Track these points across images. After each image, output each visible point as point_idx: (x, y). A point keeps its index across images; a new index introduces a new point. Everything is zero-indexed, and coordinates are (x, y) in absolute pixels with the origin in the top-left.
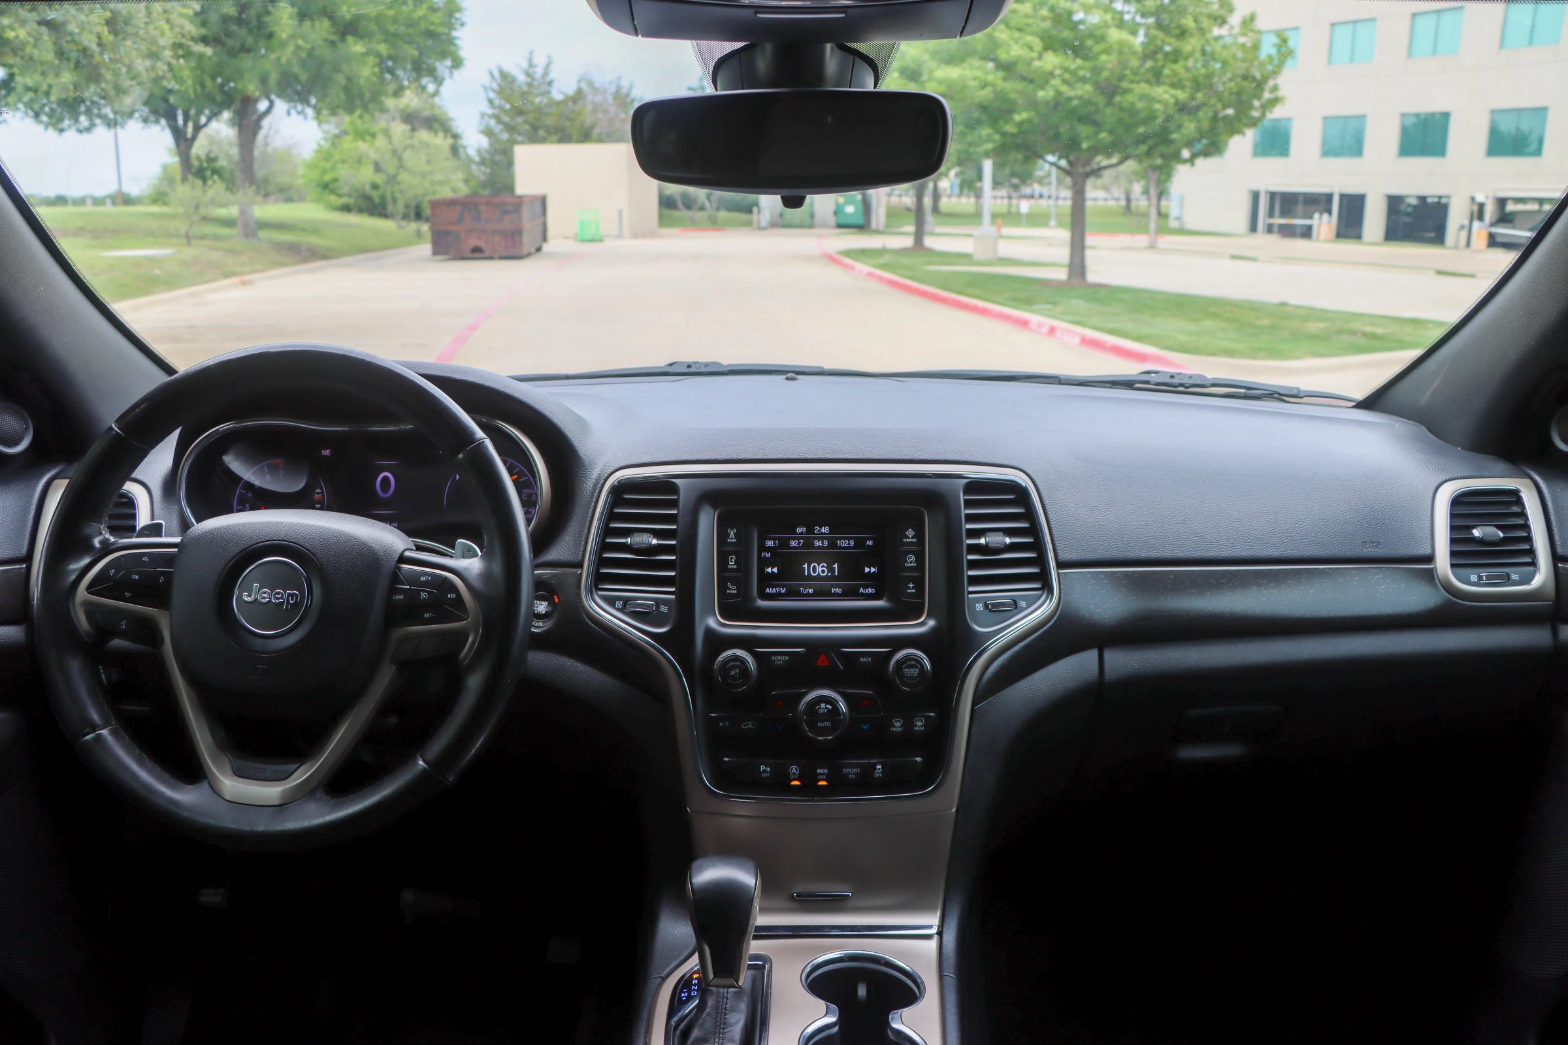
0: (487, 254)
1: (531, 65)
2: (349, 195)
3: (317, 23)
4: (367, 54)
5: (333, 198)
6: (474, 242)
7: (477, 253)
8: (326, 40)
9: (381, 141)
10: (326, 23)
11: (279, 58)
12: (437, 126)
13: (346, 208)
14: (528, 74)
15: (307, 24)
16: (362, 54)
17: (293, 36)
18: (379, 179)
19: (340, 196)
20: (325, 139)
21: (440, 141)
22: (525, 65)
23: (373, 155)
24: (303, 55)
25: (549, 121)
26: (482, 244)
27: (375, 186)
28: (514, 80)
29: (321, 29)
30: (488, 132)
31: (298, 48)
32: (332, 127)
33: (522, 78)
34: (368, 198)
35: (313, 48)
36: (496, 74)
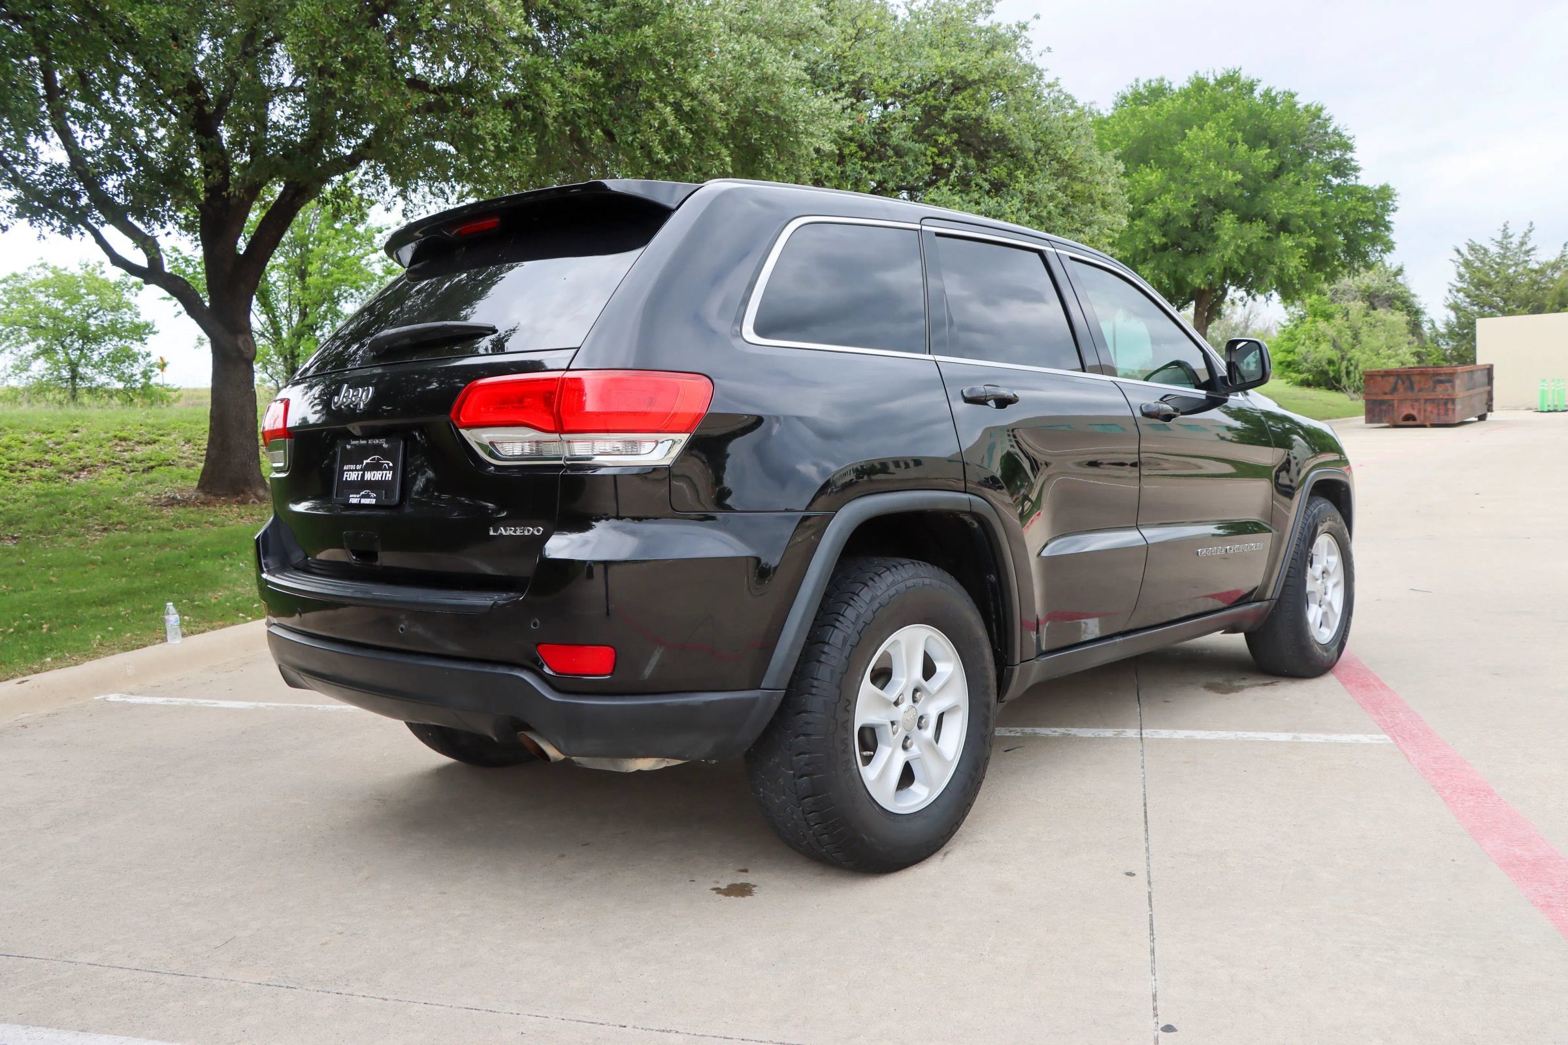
0: (1418, 422)
1: (1506, 236)
2: (1309, 371)
3: (1255, 224)
4: (1298, 246)
5: (1294, 375)
6: (1407, 410)
7: (1409, 422)
8: (1262, 238)
9: (1338, 320)
10: (1262, 224)
11: (1223, 256)
12: (1398, 303)
13: (1306, 383)
14: (1501, 245)
15: (1247, 225)
16: (1291, 247)
17: (1233, 237)
18: (1334, 355)
19: (1301, 373)
20: (1290, 320)
21: (1399, 318)
22: (1499, 237)
23: (1332, 333)
24: (1242, 252)
25: (1522, 293)
26: (1414, 413)
27: (1331, 362)
28: (1486, 251)
29: (1257, 230)
30: (1455, 308)
31: (1239, 247)
32: (1297, 310)
33: (1494, 250)
34: (1324, 373)
35: (1250, 246)
36: (1465, 250)
